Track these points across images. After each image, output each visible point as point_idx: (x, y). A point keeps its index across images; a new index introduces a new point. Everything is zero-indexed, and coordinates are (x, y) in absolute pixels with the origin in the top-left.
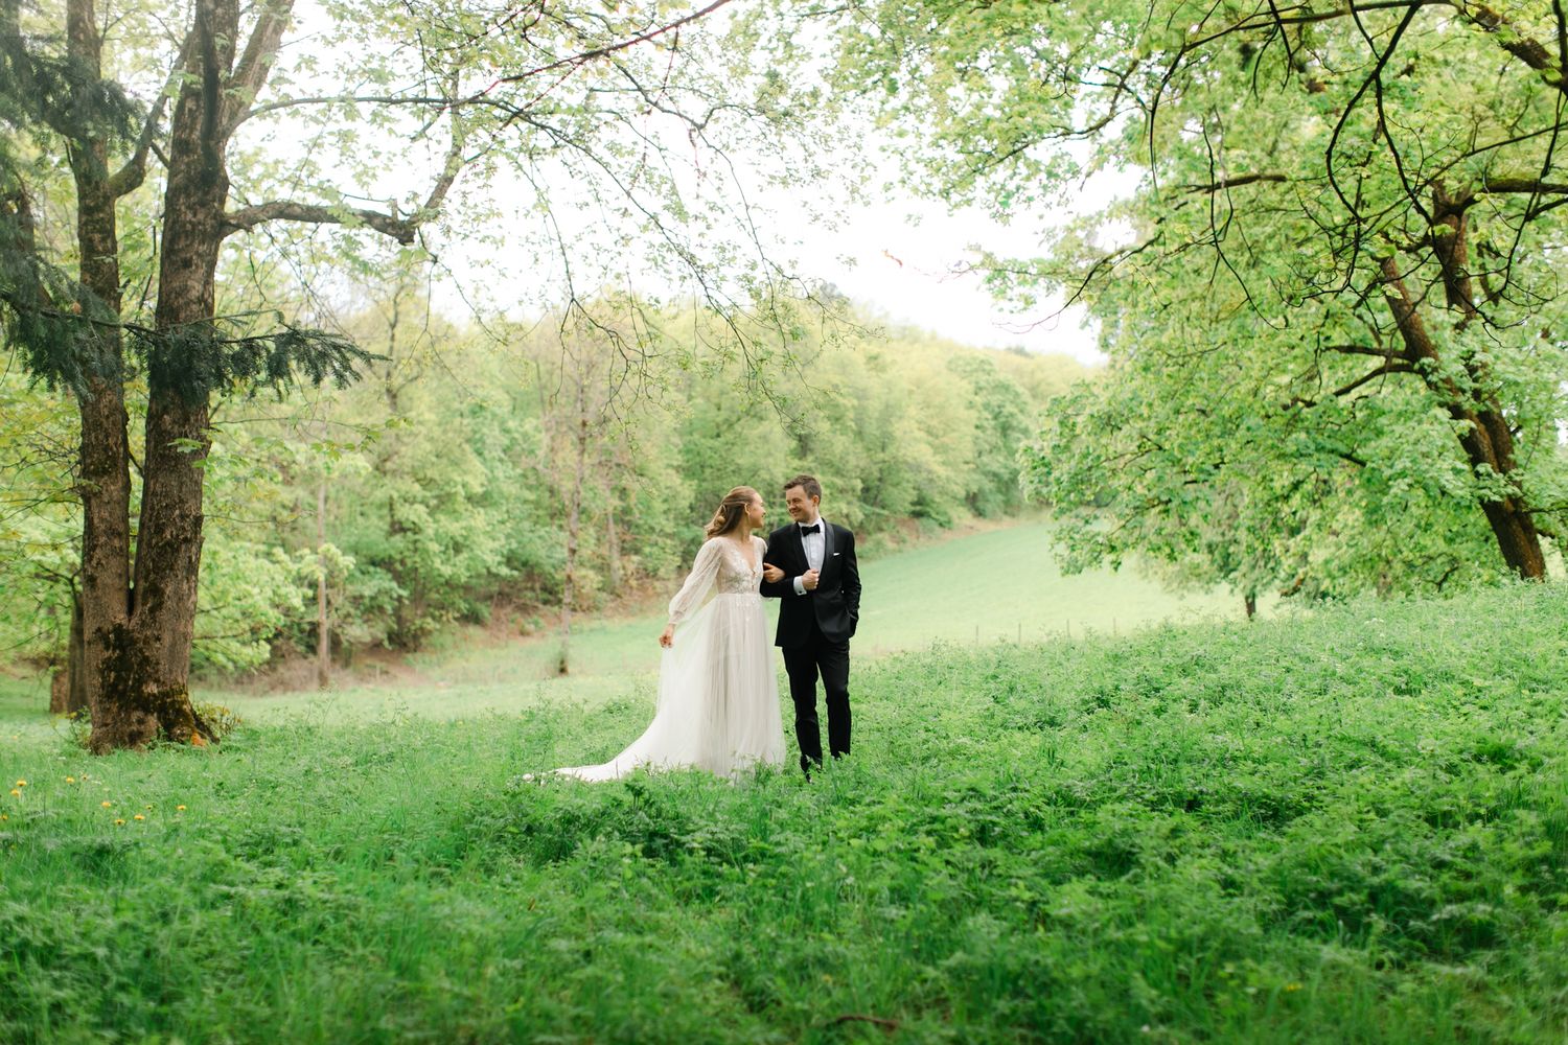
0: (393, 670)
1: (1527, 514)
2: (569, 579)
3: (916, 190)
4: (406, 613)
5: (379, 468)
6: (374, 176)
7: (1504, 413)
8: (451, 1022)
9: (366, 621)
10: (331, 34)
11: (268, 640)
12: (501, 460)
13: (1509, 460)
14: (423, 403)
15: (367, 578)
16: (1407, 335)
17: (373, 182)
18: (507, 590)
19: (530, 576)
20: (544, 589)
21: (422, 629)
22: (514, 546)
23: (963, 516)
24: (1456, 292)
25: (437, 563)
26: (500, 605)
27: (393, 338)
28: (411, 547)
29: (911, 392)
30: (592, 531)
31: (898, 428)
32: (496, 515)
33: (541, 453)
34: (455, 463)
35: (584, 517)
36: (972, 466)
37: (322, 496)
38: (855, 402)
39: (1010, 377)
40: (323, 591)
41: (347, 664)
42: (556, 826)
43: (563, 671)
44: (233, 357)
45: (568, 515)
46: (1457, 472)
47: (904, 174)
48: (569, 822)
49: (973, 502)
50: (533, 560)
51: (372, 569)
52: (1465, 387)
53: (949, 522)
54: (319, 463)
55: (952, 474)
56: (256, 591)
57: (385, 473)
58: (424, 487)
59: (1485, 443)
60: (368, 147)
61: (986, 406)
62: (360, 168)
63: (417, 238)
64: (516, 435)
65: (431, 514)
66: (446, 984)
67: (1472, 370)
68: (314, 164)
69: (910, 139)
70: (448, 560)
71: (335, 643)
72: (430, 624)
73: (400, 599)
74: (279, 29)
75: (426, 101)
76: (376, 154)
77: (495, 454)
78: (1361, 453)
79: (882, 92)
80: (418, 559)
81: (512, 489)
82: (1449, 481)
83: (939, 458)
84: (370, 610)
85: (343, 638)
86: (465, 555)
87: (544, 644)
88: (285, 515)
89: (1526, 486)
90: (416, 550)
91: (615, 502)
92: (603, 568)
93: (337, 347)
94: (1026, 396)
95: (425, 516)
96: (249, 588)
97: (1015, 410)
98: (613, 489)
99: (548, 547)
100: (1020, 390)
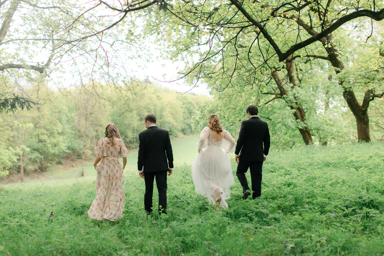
0: (40, 177)
1: (309, 131)
2: (84, 153)
3: (164, 58)
4: (43, 162)
5: (35, 127)
6: (33, 57)
7: (303, 108)
8: (58, 247)
9: (33, 165)
10: (23, 24)
11: (8, 170)
12: (66, 124)
13: (304, 119)
14: (46, 110)
15: (33, 154)
16: (280, 90)
17: (33, 58)
18: (68, 156)
19: (74, 152)
20: (78, 155)
21: (47, 166)
22: (70, 144)
23: (181, 134)
24: (291, 80)
25: (50, 150)
26: (66, 160)
27: (38, 93)
28: (44, 146)
29: (167, 105)
30: (89, 141)
31: (164, 113)
32: (65, 137)
33: (76, 121)
34: (55, 125)
35: (87, 137)
36: (183, 122)
37: (21, 134)
38: (154, 107)
39: (191, 100)
40: (21, 157)
41: (28, 175)
42: (80, 208)
43: (83, 175)
44: (2, 103)
45: (83, 137)
46: (292, 122)
47: (161, 54)
48: (83, 207)
49: (183, 131)
50: (74, 148)
51: (34, 151)
52: (294, 102)
53: (177, 136)
54: (20, 125)
55: (178, 124)
56: (5, 157)
57: (37, 128)
58: (47, 131)
59: (299, 114)
60: (32, 50)
61: (186, 108)
62: (30, 55)
63: (44, 72)
64: (70, 117)
65: (49, 137)
66: (57, 240)
67: (295, 98)
68: (18, 54)
69: (162, 46)
70: (53, 149)
71: (25, 171)
72: (49, 165)
73: (41, 158)
74: (9, 23)
75: (46, 39)
76: (34, 52)
77: (64, 122)
78: (271, 118)
79: (156, 34)
80: (45, 149)
81: (69, 131)
82: (290, 124)
83: (174, 121)
84: (33, 162)
85: (27, 169)
86: (57, 147)
87: (78, 169)
88: (11, 139)
89: (308, 124)
90: (45, 146)
91: (95, 133)
92: (92, 149)
93: (27, 101)
94: (195, 105)
95: (47, 138)
96: (3, 157)
97: (192, 108)
98: (94, 130)
99: (78, 145)
100: (194, 104)
